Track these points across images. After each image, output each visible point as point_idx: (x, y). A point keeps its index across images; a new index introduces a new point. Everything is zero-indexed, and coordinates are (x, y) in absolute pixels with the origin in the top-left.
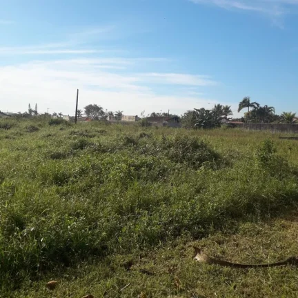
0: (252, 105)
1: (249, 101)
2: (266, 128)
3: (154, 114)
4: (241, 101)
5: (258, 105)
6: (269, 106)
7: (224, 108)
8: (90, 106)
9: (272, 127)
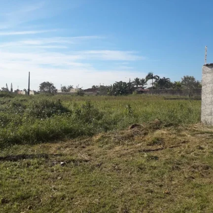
0: (154, 78)
1: (152, 75)
2: (162, 93)
3: (94, 86)
4: (147, 75)
5: (158, 77)
6: (166, 78)
7: (141, 80)
8: (44, 83)
9: (166, 92)
